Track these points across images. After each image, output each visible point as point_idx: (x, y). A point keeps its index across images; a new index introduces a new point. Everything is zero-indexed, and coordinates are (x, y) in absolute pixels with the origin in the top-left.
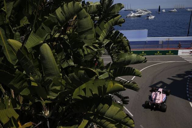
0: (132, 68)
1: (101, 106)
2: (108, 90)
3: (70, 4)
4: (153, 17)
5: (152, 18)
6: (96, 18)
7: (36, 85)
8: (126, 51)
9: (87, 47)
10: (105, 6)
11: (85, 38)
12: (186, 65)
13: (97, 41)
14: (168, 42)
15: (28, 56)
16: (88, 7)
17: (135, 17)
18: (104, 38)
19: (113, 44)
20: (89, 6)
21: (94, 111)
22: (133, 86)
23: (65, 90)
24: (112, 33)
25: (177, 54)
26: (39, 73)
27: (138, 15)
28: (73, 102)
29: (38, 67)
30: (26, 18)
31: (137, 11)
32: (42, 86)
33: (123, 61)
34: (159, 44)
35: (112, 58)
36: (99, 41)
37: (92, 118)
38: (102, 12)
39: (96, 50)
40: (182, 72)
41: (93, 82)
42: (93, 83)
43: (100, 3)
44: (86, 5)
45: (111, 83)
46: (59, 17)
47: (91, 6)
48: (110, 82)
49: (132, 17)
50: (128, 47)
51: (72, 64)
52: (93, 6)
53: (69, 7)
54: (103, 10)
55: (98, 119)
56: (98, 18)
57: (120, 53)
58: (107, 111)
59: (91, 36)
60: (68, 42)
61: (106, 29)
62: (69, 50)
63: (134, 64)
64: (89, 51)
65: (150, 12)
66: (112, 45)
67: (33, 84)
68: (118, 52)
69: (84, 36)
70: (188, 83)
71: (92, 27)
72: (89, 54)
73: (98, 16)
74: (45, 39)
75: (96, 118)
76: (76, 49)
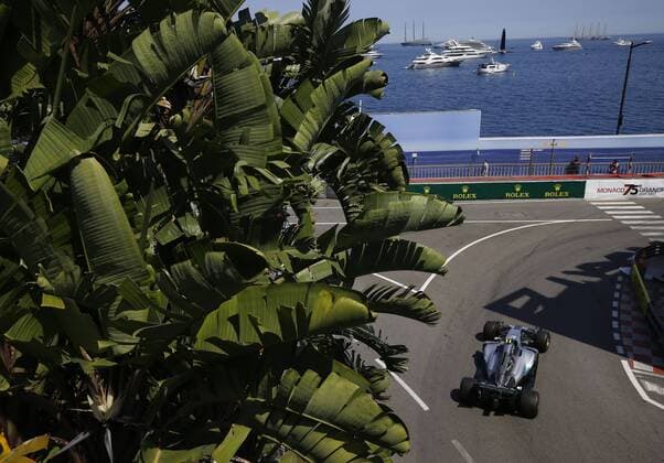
0: (414, 244)
1: (292, 379)
2: (315, 321)
3: (183, 19)
4: (502, 67)
5: (496, 70)
6: (288, 68)
7: (58, 304)
8: (393, 185)
9: (249, 170)
10: (320, 27)
11: (242, 140)
12: (610, 232)
13: (287, 150)
14: (549, 155)
15: (30, 205)
16: (260, 31)
17: (438, 67)
18: (311, 138)
19: (347, 160)
20: (263, 29)
21: (267, 394)
22: (416, 307)
23: (164, 321)
24: (343, 121)
25: (582, 194)
26: (70, 263)
27: (451, 59)
28: (195, 363)
29: (67, 243)
30: (30, 68)
31: (447, 48)
32: (83, 309)
33: (380, 221)
34: (521, 162)
35: (345, 211)
36: (294, 148)
37: (263, 418)
38: (310, 50)
39: (280, 180)
40: (597, 256)
41: (264, 294)
42: (265, 298)
43: (301, 17)
44: (255, 24)
45: (324, 295)
46: (145, 64)
47: (271, 27)
48: (321, 294)
49: (429, 66)
50: (399, 172)
51: (195, 229)
52: (279, 26)
53: (179, 27)
54: (315, 42)
55: (284, 423)
56: (295, 68)
57: (374, 190)
58: (312, 394)
59: (262, 132)
60: (180, 153)
61: (317, 108)
62: (184, 182)
63: (419, 230)
64: (256, 185)
65: (489, 49)
66: (344, 164)
67: (49, 301)
68: (367, 189)
69: (237, 131)
70: (617, 295)
71: (264, 99)
72: (256, 195)
73: (297, 63)
74: (97, 141)
75: (277, 421)
76: (210, 177)
